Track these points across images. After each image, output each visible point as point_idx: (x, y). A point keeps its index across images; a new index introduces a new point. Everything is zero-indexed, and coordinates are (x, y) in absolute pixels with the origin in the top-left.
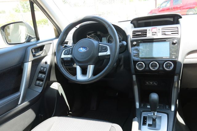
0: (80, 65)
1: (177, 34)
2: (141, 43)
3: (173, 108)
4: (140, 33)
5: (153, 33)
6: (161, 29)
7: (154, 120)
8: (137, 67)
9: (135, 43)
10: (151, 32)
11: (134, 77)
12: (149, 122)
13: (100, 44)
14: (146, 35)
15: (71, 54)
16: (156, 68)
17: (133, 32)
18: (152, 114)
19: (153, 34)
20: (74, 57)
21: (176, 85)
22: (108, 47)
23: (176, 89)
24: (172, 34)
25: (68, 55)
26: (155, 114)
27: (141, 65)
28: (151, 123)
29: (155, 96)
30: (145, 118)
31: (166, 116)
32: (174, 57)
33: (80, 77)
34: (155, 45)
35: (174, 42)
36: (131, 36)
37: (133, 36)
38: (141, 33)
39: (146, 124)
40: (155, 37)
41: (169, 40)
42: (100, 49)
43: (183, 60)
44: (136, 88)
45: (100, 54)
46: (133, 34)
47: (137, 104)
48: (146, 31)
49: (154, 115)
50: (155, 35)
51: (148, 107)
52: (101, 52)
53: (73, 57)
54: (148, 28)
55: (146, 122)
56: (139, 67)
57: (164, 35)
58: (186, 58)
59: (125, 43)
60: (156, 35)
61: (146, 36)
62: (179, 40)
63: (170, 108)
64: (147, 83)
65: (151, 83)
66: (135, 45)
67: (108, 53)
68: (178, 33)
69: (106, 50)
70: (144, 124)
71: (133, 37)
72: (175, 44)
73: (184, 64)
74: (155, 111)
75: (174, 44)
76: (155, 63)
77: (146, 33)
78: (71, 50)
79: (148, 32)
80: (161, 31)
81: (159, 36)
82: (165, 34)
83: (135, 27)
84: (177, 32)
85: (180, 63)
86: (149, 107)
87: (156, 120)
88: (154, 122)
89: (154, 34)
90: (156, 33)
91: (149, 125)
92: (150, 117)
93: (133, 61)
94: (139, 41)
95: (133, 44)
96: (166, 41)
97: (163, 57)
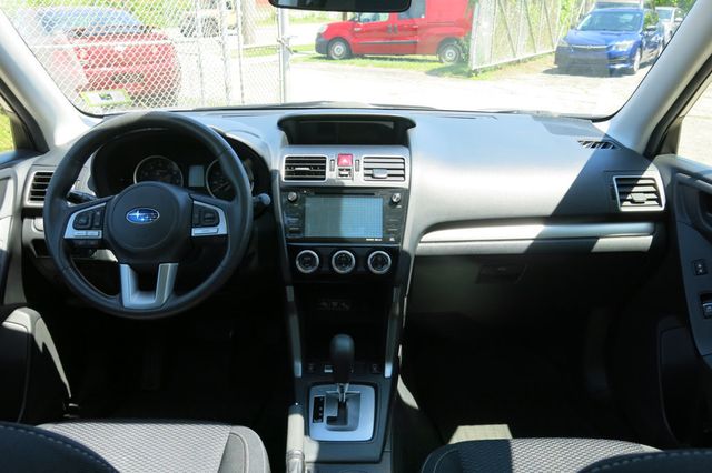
0: (132, 261)
1: (402, 178)
2: (307, 195)
3: (388, 371)
4: (307, 169)
5: (341, 170)
6: (362, 160)
7: (342, 406)
8: (297, 263)
9: (293, 196)
10: (336, 167)
11: (290, 291)
12: (330, 412)
13: (193, 199)
14: (324, 173)
15: (100, 227)
16: (349, 269)
17: (287, 162)
18: (338, 391)
19: (342, 173)
20: (112, 239)
21: (398, 311)
22: (221, 213)
23: (395, 323)
24: (389, 175)
25: (90, 229)
26: (346, 390)
27: (309, 258)
28: (334, 413)
29: (344, 343)
30: (319, 403)
31: (371, 391)
32: (392, 239)
33: (132, 298)
34: (348, 203)
35: (395, 200)
36: (283, 175)
37: (287, 173)
38: (310, 167)
39: (322, 417)
40: (348, 183)
41: (381, 191)
42: (196, 216)
43: (416, 246)
44: (294, 323)
45: (196, 232)
46: (287, 167)
47: (298, 367)
48: (325, 162)
49: (342, 392)
50: (346, 176)
51: (326, 371)
52: (197, 226)
53: (108, 239)
54: (329, 154)
55: (322, 412)
56: (304, 264)
57: (370, 178)
58: (422, 240)
59: (266, 197)
60: (349, 177)
61: (324, 179)
62: (406, 193)
63: (382, 370)
64: (324, 304)
65: (335, 304)
66: (294, 201)
67: (222, 229)
68: (403, 176)
69: (214, 222)
70: (318, 417)
71: (286, 179)
72: (396, 206)
73: (416, 257)
74: (345, 383)
75: (393, 204)
76: (346, 254)
77: (324, 167)
78: (98, 213)
79: (328, 165)
80: (362, 165)
81: (359, 180)
82: (372, 176)
84: (401, 172)
85: (406, 254)
86: (331, 371)
87: (348, 404)
88: (342, 412)
89: (344, 173)
90: (347, 170)
91: (331, 420)
92: (332, 399)
93: (288, 246)
94: (305, 191)
95: (288, 198)
96: (374, 194)
97: (367, 239)
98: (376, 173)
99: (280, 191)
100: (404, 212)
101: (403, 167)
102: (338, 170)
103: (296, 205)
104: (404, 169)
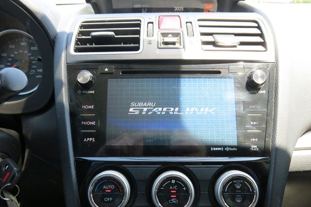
2: (111, 75)
4: (112, 33)
5: (164, 35)
6: (196, 23)
9: (85, 76)
10: (158, 33)
14: (137, 41)
17: (82, 27)
19: (167, 40)
24: (242, 44)
27: (112, 187)
36: (73, 45)
38: (117, 33)
41: (232, 67)
48: (139, 25)
50: (174, 43)
54: (144, 18)
57: (211, 47)
58: (297, 146)
60: (177, 45)
62: (273, 71)
66: (87, 86)
68: (263, 44)
71: (77, 50)
72: (258, 90)
75: (253, 87)
76: (177, 179)
77: (138, 32)
79: (143, 30)
80: (198, 30)
82: (214, 44)
83: (98, 10)
84: (258, 39)
89: (170, 39)
90: (176, 35)
93: (77, 162)
94: (106, 70)
95: (79, 80)
96: (219, 72)
97: (212, 149)
98: (220, 39)
99: (66, 69)
100: (271, 101)
101: (260, 33)
102: (160, 35)
103: (91, 92)
104: (261, 35)
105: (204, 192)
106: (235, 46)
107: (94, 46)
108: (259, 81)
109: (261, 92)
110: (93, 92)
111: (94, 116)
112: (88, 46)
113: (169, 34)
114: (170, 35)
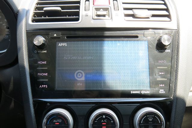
1: (166, 19)
2: (59, 39)
4: (59, 9)
5: (97, 9)
9: (39, 40)
10: (91, 8)
14: (77, 14)
17: (38, 4)
19: (99, 13)
27: (60, 121)
32: (162, 91)
37: (36, 14)
38: (63, 8)
41: (147, 33)
46: (37, 8)
48: (79, 3)
50: (104, 16)
57: (131, 18)
61: (77, 20)
62: (175, 36)
66: (42, 47)
68: (168, 16)
71: (33, 21)
72: (165, 50)
75: (161, 47)
77: (78, 8)
79: (82, 6)
80: (122, 6)
82: (133, 16)
84: (165, 13)
89: (101, 12)
90: (106, 9)
93: (35, 103)
94: (55, 35)
95: (35, 43)
96: (137, 37)
97: (132, 92)
98: (137, 13)
99: (26, 35)
100: (174, 58)
101: (166, 8)
102: (94, 10)
103: (44, 52)
104: (167, 10)
105: (126, 123)
106: (148, 18)
107: (47, 17)
108: (166, 43)
109: (167, 51)
110: (46, 52)
111: (46, 69)
112: (43, 17)
113: (100, 8)
114: (101, 10)
